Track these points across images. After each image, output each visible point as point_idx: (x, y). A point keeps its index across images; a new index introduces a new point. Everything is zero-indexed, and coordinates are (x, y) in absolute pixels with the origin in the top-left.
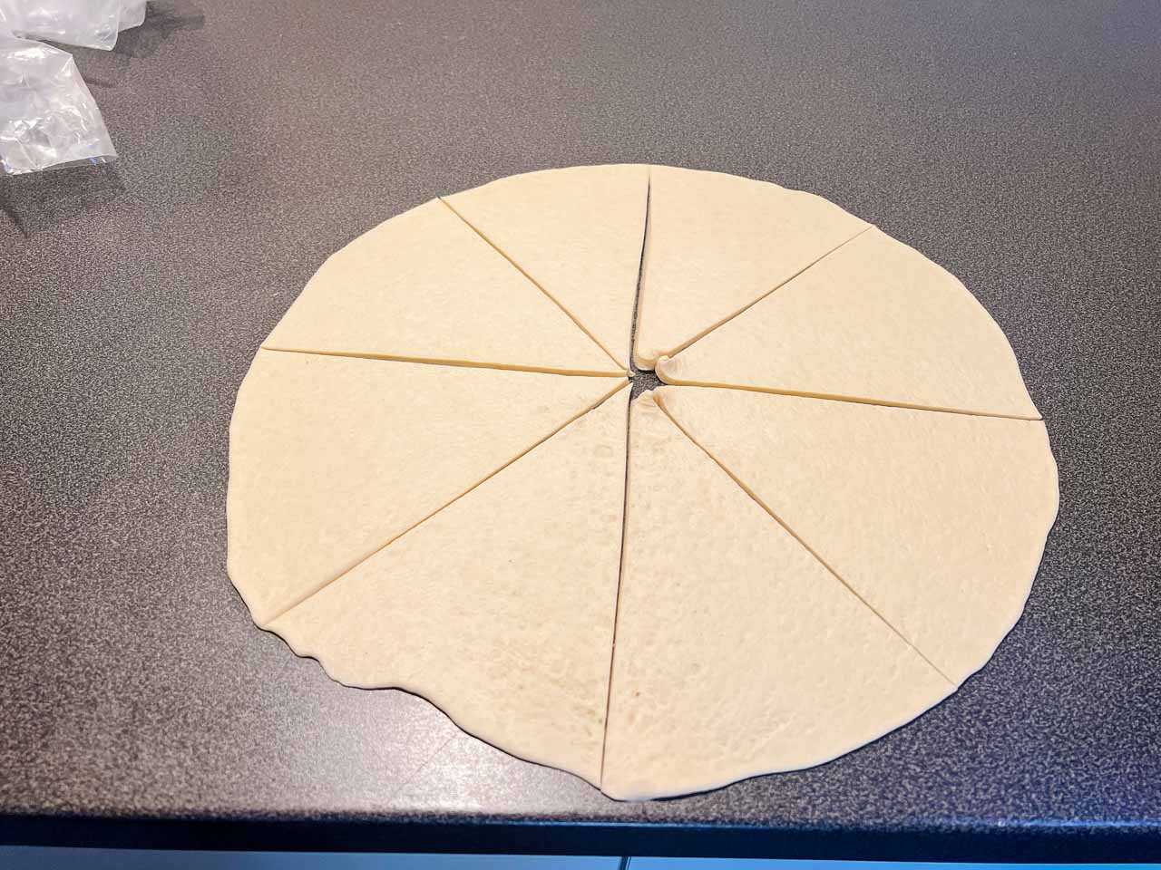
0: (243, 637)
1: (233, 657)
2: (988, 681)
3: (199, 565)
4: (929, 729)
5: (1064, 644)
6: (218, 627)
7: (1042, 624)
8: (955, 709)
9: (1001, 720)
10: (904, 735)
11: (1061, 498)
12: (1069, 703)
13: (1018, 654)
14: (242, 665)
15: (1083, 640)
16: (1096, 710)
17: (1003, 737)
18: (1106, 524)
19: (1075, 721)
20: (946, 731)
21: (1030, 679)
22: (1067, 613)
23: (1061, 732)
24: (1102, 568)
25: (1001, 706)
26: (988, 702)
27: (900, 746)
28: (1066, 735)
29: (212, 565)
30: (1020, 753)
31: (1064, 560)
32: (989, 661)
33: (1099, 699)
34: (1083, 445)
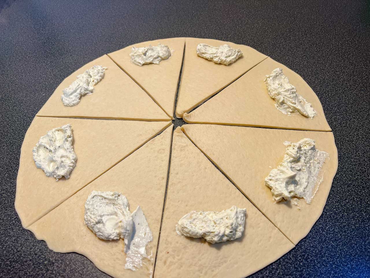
0: (19, 233)
1: (14, 241)
2: (308, 242)
3: (5, 204)
4: (284, 263)
5: (339, 225)
6: (9, 229)
7: (331, 217)
8: (295, 254)
9: (313, 259)
10: (274, 267)
11: (339, 163)
12: (340, 250)
13: (320, 230)
14: (17, 244)
15: (347, 223)
16: (351, 253)
17: (313, 266)
18: (357, 173)
19: (343, 258)
20: (291, 264)
21: (325, 240)
22: (341, 212)
23: (337, 263)
24: (355, 192)
25: (313, 253)
26: (308, 251)
27: (272, 271)
28: (339, 264)
29: (10, 203)
30: (320, 273)
31: (340, 189)
32: (309, 233)
33: (353, 248)
34: (348, 141)
